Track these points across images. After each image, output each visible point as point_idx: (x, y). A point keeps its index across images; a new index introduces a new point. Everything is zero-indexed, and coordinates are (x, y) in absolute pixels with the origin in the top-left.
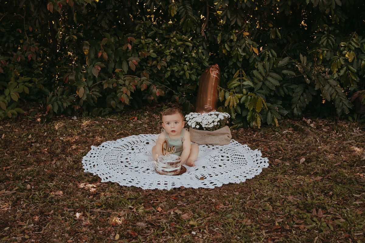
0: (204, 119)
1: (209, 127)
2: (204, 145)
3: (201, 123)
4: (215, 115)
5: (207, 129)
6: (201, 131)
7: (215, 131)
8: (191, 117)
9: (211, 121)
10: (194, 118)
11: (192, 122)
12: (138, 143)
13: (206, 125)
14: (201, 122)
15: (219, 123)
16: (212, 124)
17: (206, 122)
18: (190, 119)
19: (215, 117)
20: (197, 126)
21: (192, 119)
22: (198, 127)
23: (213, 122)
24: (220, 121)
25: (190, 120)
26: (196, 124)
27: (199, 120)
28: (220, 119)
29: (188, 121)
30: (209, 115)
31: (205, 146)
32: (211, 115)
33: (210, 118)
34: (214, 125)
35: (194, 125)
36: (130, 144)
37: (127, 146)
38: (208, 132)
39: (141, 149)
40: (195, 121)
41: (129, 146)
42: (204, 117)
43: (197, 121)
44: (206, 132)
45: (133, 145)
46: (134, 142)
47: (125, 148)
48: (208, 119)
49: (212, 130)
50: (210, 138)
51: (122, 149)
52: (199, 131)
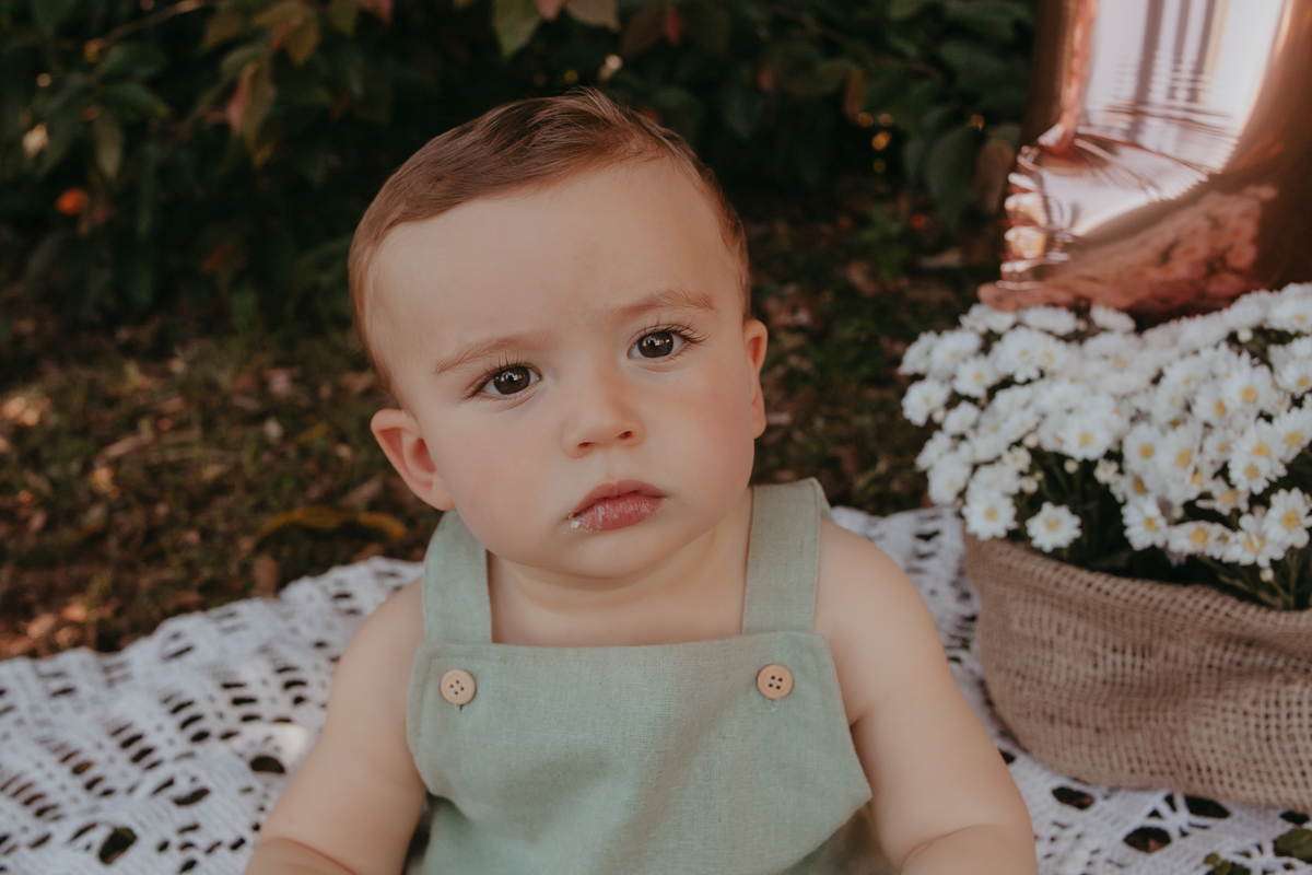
0: (1163, 404)
1: (1235, 553)
3: (1105, 473)
5: (1199, 572)
6: (1099, 580)
8: (972, 380)
10: (1007, 383)
11: (982, 447)
14: (1115, 456)
17: (1184, 459)
20: (1053, 526)
22: (1056, 527)
26: (1030, 485)
27: (1080, 439)
30: (1232, 338)
31: (1171, 822)
32: (1268, 338)
33: (1249, 394)
35: (995, 495)
36: (185, 725)
37: (137, 759)
38: (1221, 615)
39: (210, 851)
40: (1019, 443)
41: (153, 765)
42: (1156, 381)
43: (1049, 445)
44: (1184, 611)
45: (227, 736)
46: (251, 701)
47: (99, 789)
48: (1221, 407)
49: (1286, 588)
50: (1255, 703)
51: (40, 813)
52: (1082, 588)
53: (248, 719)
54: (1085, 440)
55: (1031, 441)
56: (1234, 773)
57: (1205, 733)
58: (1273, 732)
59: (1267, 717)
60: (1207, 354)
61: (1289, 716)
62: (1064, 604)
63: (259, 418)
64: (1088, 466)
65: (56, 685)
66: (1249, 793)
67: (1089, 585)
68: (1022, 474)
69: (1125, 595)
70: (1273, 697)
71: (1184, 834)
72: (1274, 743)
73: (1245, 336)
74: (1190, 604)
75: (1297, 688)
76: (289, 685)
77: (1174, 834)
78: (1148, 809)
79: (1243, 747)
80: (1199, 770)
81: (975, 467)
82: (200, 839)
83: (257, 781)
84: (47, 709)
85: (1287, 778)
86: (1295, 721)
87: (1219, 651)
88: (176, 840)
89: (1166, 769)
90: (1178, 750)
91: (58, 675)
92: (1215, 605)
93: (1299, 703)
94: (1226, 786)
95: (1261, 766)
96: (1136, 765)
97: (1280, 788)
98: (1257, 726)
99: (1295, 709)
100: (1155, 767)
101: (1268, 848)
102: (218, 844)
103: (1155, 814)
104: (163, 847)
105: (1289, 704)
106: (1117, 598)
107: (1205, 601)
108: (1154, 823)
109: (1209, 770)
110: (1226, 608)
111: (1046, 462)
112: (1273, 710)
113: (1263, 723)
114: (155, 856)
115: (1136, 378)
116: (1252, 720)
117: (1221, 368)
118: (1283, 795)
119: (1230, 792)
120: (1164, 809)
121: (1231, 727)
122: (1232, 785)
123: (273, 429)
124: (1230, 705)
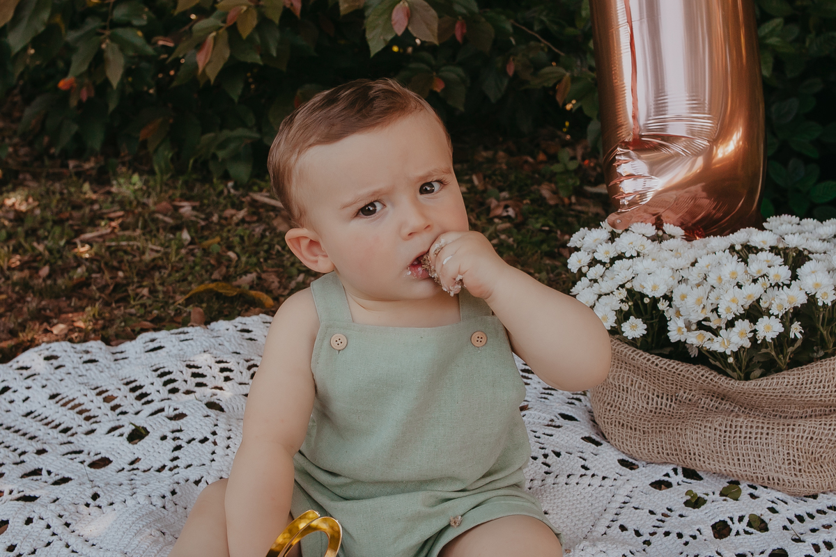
0: (694, 275)
1: (717, 345)
2: (669, 469)
3: (662, 305)
4: (780, 260)
5: (704, 358)
6: (653, 358)
7: (764, 382)
9: (732, 302)
10: (621, 257)
11: (604, 286)
12: (227, 379)
13: (700, 326)
14: (668, 298)
15: (796, 330)
16: (743, 326)
17: (699, 301)
18: (594, 262)
19: (772, 272)
21: (613, 261)
22: (635, 328)
23: (754, 313)
24: (806, 313)
25: (599, 269)
26: (625, 307)
27: (652, 286)
28: (812, 299)
29: (581, 274)
30: (732, 248)
31: (674, 479)
32: (749, 250)
33: (734, 275)
34: (753, 340)
35: (608, 309)
36: (165, 384)
37: (139, 398)
38: (709, 380)
39: (189, 442)
40: (622, 286)
41: (148, 402)
42: (693, 264)
43: (637, 289)
44: (692, 377)
45: (188, 392)
46: (203, 376)
47: (118, 411)
48: (720, 279)
49: (740, 369)
50: (720, 425)
51: (88, 419)
52: (645, 361)
53: (199, 385)
54: (655, 288)
55: (628, 286)
56: (706, 457)
57: (695, 436)
58: (727, 439)
59: (725, 432)
60: (719, 254)
61: (735, 432)
62: (636, 369)
63: (176, 229)
64: (655, 301)
65: (86, 357)
66: (712, 467)
67: (649, 360)
68: (622, 301)
69: (665, 366)
70: (730, 423)
71: (678, 484)
72: (727, 444)
73: (738, 247)
74: (695, 373)
75: (741, 420)
76: (222, 370)
77: (674, 483)
78: (665, 473)
79: (712, 445)
80: (690, 454)
81: (600, 296)
82: (184, 437)
83: (212, 413)
84: (83, 368)
85: (731, 461)
86: (738, 434)
87: (708, 401)
88: (170, 436)
89: (675, 453)
90: (681, 443)
91: (87, 352)
92: (707, 375)
93: (741, 427)
94: (702, 462)
95: (719, 454)
96: (660, 449)
97: (727, 465)
98: (720, 436)
99: (739, 429)
100: (669, 451)
101: (718, 493)
102: (194, 439)
103: (667, 475)
104: (164, 438)
105: (736, 426)
106: (661, 368)
107: (702, 372)
108: (666, 479)
109: (694, 454)
110: (711, 377)
111: (634, 296)
112: (728, 429)
113: (723, 434)
114: (160, 442)
115: (684, 262)
116: (718, 432)
117: (724, 261)
118: (728, 469)
119: (703, 465)
120: (671, 473)
121: (708, 435)
122: (704, 462)
123: (186, 236)
124: (709, 425)
